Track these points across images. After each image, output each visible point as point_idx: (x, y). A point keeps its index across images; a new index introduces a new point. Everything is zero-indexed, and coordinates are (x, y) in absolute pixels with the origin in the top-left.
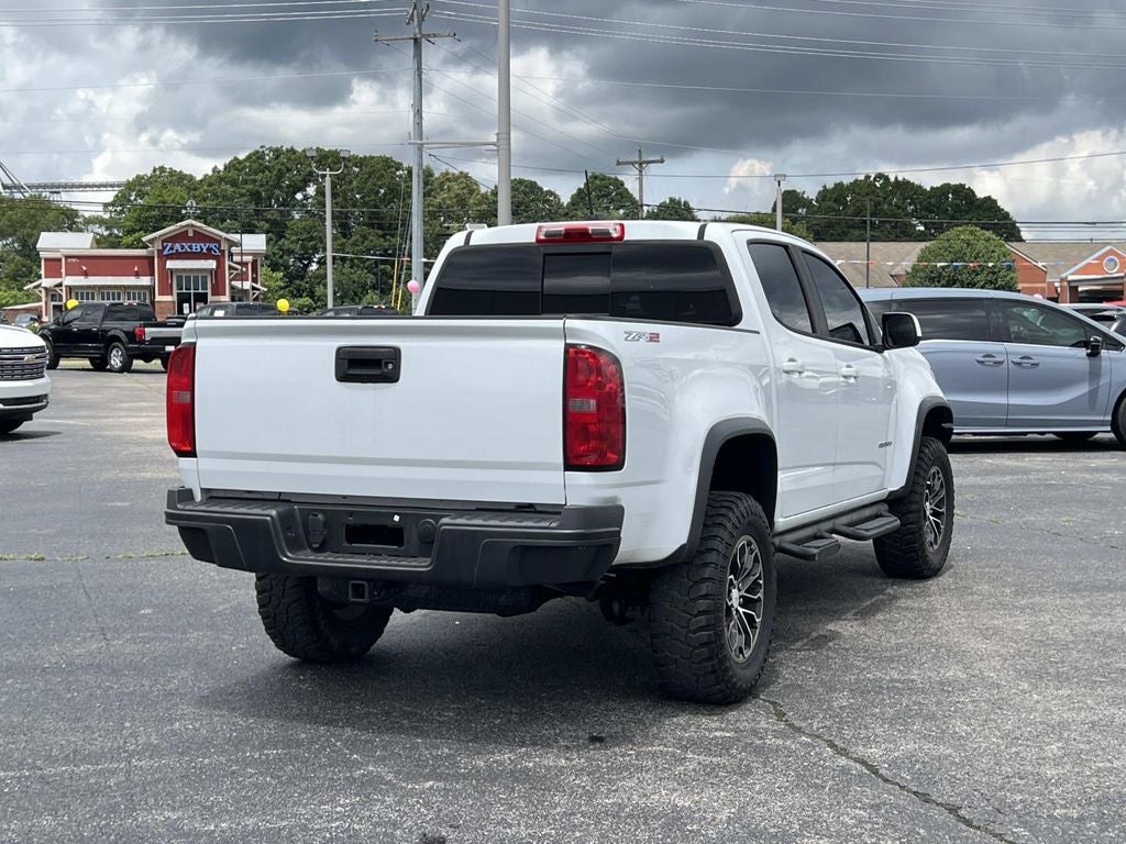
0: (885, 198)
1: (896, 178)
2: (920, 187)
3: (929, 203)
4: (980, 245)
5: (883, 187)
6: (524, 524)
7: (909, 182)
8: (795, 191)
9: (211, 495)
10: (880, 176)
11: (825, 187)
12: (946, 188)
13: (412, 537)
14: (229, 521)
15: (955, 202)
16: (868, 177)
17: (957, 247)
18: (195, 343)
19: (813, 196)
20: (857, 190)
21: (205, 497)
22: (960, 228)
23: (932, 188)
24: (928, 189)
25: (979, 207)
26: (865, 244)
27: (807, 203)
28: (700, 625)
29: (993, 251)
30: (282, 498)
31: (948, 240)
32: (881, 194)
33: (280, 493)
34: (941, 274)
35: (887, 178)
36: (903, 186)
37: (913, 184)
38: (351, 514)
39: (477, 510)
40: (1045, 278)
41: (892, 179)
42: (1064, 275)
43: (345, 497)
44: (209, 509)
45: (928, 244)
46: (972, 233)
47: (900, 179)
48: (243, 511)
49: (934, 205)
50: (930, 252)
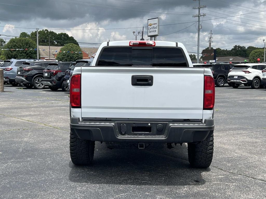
0: (48, 36)
1: (50, 31)
2: (56, 33)
3: (58, 37)
4: (75, 48)
5: (47, 33)
6: (190, 125)
7: (53, 32)
8: (25, 32)
9: (85, 120)
10: (46, 30)
11: (33, 32)
12: (61, 34)
13: (154, 130)
14: (99, 127)
15: (64, 37)
16: (43, 30)
17: (69, 48)
18: (81, 74)
19: (30, 34)
20: (41, 33)
21: (83, 120)
22: (69, 44)
23: (59, 34)
24: (58, 34)
25: (70, 39)
26: (49, 47)
27: (28, 36)
28: (210, 148)
29: (77, 49)
30: (107, 119)
31: (67, 46)
32: (47, 34)
33: (106, 118)
34: (66, 54)
35: (48, 31)
36: (52, 33)
37: (54, 32)
38: (134, 123)
39: (173, 121)
40: (88, 56)
41: (49, 31)
42: (92, 55)
43: (128, 119)
44: (85, 124)
45: (62, 47)
46: (72, 45)
47: (51, 31)
48: (103, 124)
49: (59, 38)
50: (63, 49)
